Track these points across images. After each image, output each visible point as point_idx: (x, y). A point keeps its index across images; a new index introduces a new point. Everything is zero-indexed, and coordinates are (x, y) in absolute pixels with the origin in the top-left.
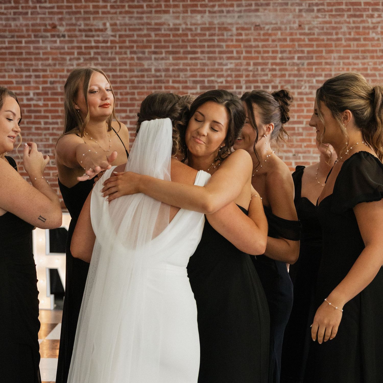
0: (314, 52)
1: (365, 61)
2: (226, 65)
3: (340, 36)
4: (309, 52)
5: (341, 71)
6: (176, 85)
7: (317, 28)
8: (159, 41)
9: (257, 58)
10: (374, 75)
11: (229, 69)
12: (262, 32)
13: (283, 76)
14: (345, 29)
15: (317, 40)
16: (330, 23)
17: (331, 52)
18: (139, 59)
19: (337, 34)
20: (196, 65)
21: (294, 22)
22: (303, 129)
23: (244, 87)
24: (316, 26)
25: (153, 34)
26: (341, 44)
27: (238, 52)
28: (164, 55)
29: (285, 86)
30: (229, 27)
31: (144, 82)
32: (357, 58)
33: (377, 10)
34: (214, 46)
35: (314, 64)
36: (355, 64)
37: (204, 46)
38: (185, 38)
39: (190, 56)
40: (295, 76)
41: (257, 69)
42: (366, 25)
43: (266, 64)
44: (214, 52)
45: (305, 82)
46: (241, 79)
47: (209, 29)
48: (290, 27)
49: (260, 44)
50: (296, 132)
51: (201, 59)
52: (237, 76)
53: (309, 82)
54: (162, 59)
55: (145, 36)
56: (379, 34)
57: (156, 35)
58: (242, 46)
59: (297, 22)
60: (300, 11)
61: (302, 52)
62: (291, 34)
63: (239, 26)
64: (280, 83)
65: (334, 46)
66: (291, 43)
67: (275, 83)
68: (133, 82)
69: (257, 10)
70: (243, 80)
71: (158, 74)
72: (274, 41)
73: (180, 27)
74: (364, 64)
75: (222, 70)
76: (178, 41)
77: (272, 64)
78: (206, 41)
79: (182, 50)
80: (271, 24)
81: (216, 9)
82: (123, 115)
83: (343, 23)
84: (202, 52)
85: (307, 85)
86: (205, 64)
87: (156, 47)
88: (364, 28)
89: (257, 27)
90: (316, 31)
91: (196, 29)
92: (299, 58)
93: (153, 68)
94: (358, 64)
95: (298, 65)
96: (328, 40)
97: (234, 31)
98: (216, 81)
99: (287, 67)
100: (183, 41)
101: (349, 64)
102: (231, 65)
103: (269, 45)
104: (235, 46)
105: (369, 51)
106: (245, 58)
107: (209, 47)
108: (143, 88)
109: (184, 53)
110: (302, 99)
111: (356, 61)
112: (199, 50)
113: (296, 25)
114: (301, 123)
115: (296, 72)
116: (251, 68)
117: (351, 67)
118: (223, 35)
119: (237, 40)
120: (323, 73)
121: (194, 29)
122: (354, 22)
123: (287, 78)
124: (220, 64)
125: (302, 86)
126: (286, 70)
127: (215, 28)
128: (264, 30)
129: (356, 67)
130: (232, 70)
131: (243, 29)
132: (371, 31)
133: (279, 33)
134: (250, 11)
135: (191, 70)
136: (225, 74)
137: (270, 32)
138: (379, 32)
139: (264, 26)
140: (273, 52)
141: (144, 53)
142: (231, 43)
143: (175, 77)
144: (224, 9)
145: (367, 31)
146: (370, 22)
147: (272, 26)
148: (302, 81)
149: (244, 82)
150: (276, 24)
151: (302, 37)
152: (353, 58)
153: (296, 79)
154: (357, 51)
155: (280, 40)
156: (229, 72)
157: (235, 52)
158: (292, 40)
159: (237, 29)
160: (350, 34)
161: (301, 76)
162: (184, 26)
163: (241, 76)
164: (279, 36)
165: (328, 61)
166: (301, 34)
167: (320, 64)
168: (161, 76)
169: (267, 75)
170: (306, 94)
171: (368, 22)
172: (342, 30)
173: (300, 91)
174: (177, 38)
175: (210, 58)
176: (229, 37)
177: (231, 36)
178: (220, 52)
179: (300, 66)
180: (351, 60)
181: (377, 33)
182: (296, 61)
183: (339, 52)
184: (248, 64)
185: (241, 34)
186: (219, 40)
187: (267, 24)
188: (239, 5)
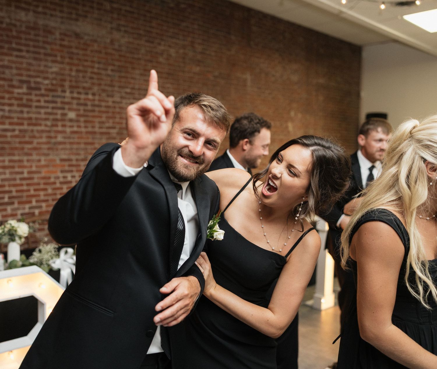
0: (123, 67)
2: (51, 67)
3: (140, 56)
4: (119, 66)
7: (124, 46)
9: (79, 65)
11: (54, 72)
12: (82, 41)
13: (100, 85)
15: (124, 56)
16: (133, 44)
20: (21, 63)
21: (107, 38)
23: (68, 91)
24: (123, 44)
26: (141, 64)
27: (62, 57)
29: (102, 94)
30: (53, 30)
33: (163, 40)
34: (38, 47)
35: (123, 77)
37: (29, 46)
38: (9, 34)
39: (15, 53)
40: (109, 86)
41: (79, 76)
43: (86, 72)
44: (39, 53)
46: (65, 84)
48: (104, 41)
49: (81, 52)
51: (27, 59)
52: (61, 80)
53: (120, 92)
58: (65, 52)
59: (109, 38)
60: (112, 28)
61: (114, 65)
62: (105, 48)
63: (62, 31)
64: (97, 91)
66: (105, 56)
67: (93, 90)
69: (77, 20)
70: (67, 85)
72: (92, 51)
73: (4, 21)
75: (47, 72)
77: (91, 73)
79: (6, 46)
80: (89, 35)
81: (40, 9)
83: (141, 46)
84: (28, 51)
86: (30, 64)
89: (77, 35)
91: (21, 26)
92: (112, 70)
95: (111, 76)
96: (132, 58)
97: (58, 36)
98: (42, 83)
99: (103, 77)
100: (7, 36)
102: (55, 68)
103: (88, 55)
104: (59, 51)
107: (34, 47)
110: (115, 108)
112: (23, 48)
114: (115, 128)
115: (110, 83)
116: (73, 74)
118: (47, 37)
120: (130, 86)
122: (149, 47)
123: (103, 87)
124: (46, 66)
125: (114, 96)
126: (102, 79)
127: (40, 29)
128: (83, 39)
130: (56, 73)
131: (65, 35)
134: (71, 19)
135: (17, 68)
136: (50, 76)
137: (88, 42)
139: (83, 36)
140: (91, 62)
142: (55, 47)
144: (48, 11)
146: (159, 49)
147: (90, 37)
148: (114, 91)
149: (68, 87)
150: (93, 36)
153: (110, 89)
155: (96, 51)
156: (54, 76)
157: (58, 56)
158: (106, 54)
159: (60, 34)
160: (147, 56)
161: (114, 86)
162: (7, 20)
163: (64, 80)
164: (96, 47)
165: (133, 76)
166: (112, 49)
167: (127, 78)
169: (86, 82)
170: (118, 103)
171: (157, 49)
172: (142, 52)
175: (35, 59)
176: (53, 41)
177: (55, 39)
178: (46, 54)
179: (113, 78)
181: (164, 59)
182: (109, 72)
183: (140, 69)
184: (71, 70)
185: (64, 40)
186: (44, 42)
187: (86, 35)
188: (61, 11)
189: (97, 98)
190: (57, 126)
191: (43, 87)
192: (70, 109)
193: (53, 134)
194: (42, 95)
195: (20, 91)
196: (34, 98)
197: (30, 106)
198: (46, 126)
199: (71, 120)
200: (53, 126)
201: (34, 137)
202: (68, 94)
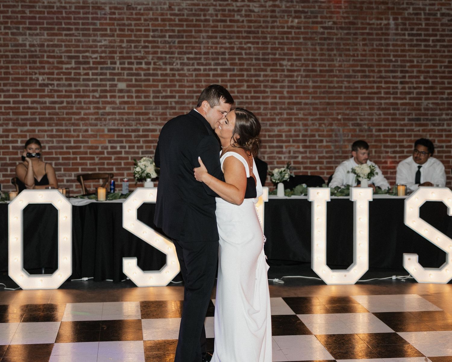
0: (184, 31)
1: (232, 40)
2: (100, 41)
3: (207, 17)
4: (179, 31)
5: (210, 49)
6: (51, 60)
7: (186, 9)
8: (34, 18)
9: (130, 36)
10: (240, 54)
11: (104, 45)
12: (134, 12)
13: (156, 53)
14: (211, 11)
15: (186, 20)
16: (198, 5)
17: (200, 31)
18: (13, 34)
19: (205, 15)
20: (70, 41)
21: (165, 4)
22: (176, 103)
23: (118, 63)
24: (185, 7)
25: (27, 11)
26: (209, 25)
27: (111, 30)
28: (38, 31)
29: (158, 62)
30: (103, 6)
31: (18, 56)
32: (224, 38)
34: (88, 24)
35: (184, 42)
36: (222, 43)
37: (78, 24)
38: (60, 16)
39: (64, 32)
40: (167, 53)
41: (131, 46)
42: (231, 8)
43: (139, 42)
44: (89, 29)
45: (177, 59)
46: (115, 55)
47: (83, 8)
48: (161, 8)
49: (133, 23)
50: (169, 105)
51: (76, 36)
52: (111, 52)
53: (180, 59)
54: (37, 35)
55: (19, 12)
56: (243, 17)
57: (31, 12)
58: (116, 24)
59: (168, 4)
61: (173, 31)
62: (162, 14)
63: (111, 6)
64: (152, 59)
65: (202, 26)
66: (162, 23)
67: (147, 59)
68: (7, 56)
70: (117, 56)
71: (33, 49)
72: (145, 20)
73: (55, 5)
74: (230, 43)
75: (96, 46)
76: (53, 18)
77: (145, 42)
78: (80, 18)
79: (56, 27)
80: (143, 4)
83: (210, 6)
84: (77, 29)
85: (179, 62)
86: (79, 41)
87: (30, 23)
88: (229, 10)
89: (130, 7)
90: (186, 12)
91: (70, 7)
92: (170, 37)
93: (28, 43)
94: (225, 44)
95: (169, 43)
96: (197, 20)
97: (108, 10)
98: (91, 57)
99: (160, 44)
100: (57, 18)
101: (217, 43)
102: (105, 42)
103: (141, 24)
104: (109, 24)
105: (234, 32)
106: (118, 36)
107: (83, 24)
108: (18, 62)
109: (59, 29)
110: (174, 75)
111: (223, 41)
112: (73, 27)
113: (166, 7)
114: (174, 97)
115: (168, 50)
116: (124, 45)
117: (219, 46)
118: (97, 14)
119: (111, 19)
120: (194, 51)
121: (68, 8)
122: (220, 5)
123: (159, 55)
124: (94, 41)
125: (174, 63)
126: (158, 47)
127: (89, 7)
128: (136, 10)
129: (224, 46)
130: (105, 46)
131: (116, 8)
132: (236, 14)
133: (151, 12)
135: (66, 46)
136: (99, 50)
137: (142, 11)
138: (243, 15)
139: (136, 6)
140: (145, 30)
141: (18, 28)
142: (105, 22)
143: (49, 52)
145: (232, 13)
146: (235, 6)
147: (144, 6)
148: (173, 58)
149: (118, 58)
150: (148, 4)
151: (173, 17)
152: (221, 38)
153: (168, 56)
154: (224, 32)
155: (151, 19)
156: (103, 49)
157: (108, 30)
158: (163, 20)
159: (110, 8)
160: (217, 15)
161: (172, 53)
162: (58, 4)
163: (115, 52)
164: (151, 15)
165: (198, 40)
166: (171, 15)
167: (190, 42)
168: (36, 51)
169: (140, 52)
170: (178, 70)
171: (233, 6)
172: (210, 12)
173: (172, 67)
174: (51, 16)
175: (84, 35)
176: (103, 16)
177: (105, 14)
178: (94, 30)
179: (172, 44)
180: (218, 40)
181: (241, 16)
182: (167, 39)
183: (207, 31)
184: (122, 41)
185: (114, 13)
186: (93, 19)
187: (139, 4)
189: (152, 66)
190: (106, 97)
191: (91, 61)
192: (120, 80)
193: (101, 105)
194: (91, 69)
195: (69, 66)
196: (82, 71)
197: (78, 80)
198: (94, 97)
199: (121, 91)
200: (100, 97)
201: (82, 108)
202: (118, 65)
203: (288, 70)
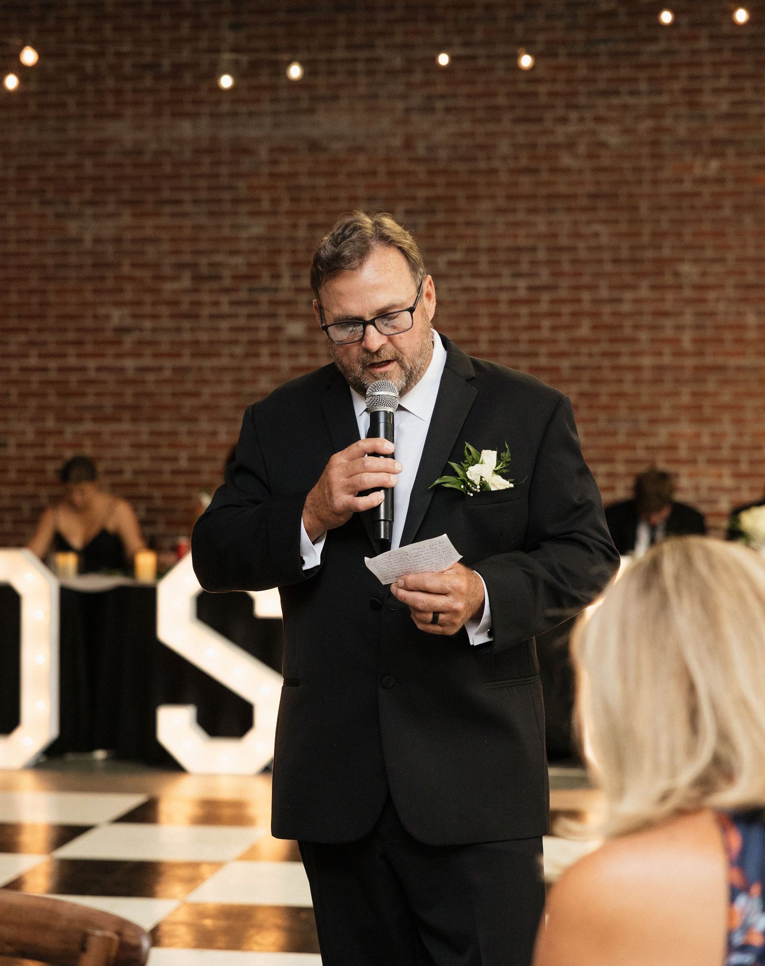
1: (554, 217)
2: (246, 227)
3: (495, 164)
4: (428, 199)
6: (138, 273)
7: (444, 146)
8: (103, 178)
9: (315, 213)
10: (573, 249)
11: (254, 237)
12: (324, 157)
14: (504, 146)
15: (445, 172)
16: (472, 134)
17: (476, 199)
18: (58, 216)
19: (488, 159)
20: (181, 228)
21: (394, 135)
23: (286, 276)
24: (441, 142)
25: (88, 163)
26: (498, 181)
27: (272, 201)
28: (111, 208)
30: (253, 146)
31: (68, 266)
32: (533, 211)
33: (576, 107)
34: (220, 188)
35: (440, 225)
36: (530, 225)
37: (198, 189)
38: (157, 172)
39: (169, 209)
42: (552, 139)
44: (220, 202)
46: (280, 259)
47: (209, 151)
48: (386, 146)
49: (321, 182)
52: (270, 253)
54: (109, 216)
55: (71, 167)
56: (581, 159)
57: (95, 165)
59: (401, 135)
60: (408, 110)
61: (413, 199)
62: (388, 161)
63: (274, 144)
66: (388, 181)
68: (44, 267)
69: (311, 111)
70: (285, 262)
71: (100, 248)
72: (350, 175)
73: (147, 148)
74: (550, 224)
75: (238, 240)
78: (203, 176)
79: (150, 197)
80: (344, 138)
81: (225, 107)
82: (22, 338)
83: (500, 136)
84: (195, 201)
86: (201, 227)
87: (95, 191)
89: (314, 146)
90: (442, 153)
91: (181, 151)
93: (88, 236)
94: (538, 225)
97: (263, 153)
98: (226, 264)
100: (153, 177)
102: (257, 228)
103: (340, 184)
104: (267, 189)
105: (558, 196)
106: (288, 213)
107: (210, 189)
108: (66, 279)
109: (156, 203)
111: (532, 218)
112: (187, 196)
116: (301, 234)
117: (522, 231)
118: (238, 163)
119: (270, 175)
120: (461, 245)
121: (177, 152)
122: (526, 134)
124: (234, 227)
127: (222, 149)
128: (328, 152)
129: (533, 230)
130: (259, 239)
131: (283, 150)
132: (563, 153)
133: (362, 157)
134: (297, 112)
135: (172, 240)
136: (244, 246)
137: (342, 155)
138: (582, 154)
141: (67, 203)
142: (258, 182)
143: (135, 254)
144: (243, 109)
145: (554, 153)
146: (561, 133)
147: (346, 143)
149: (286, 265)
150: (356, 139)
152: (525, 212)
154: (533, 197)
155: (362, 174)
156: (254, 245)
157: (266, 200)
158: (390, 174)
159: (272, 150)
160: (517, 158)
162: (155, 146)
163: (278, 252)
164: (362, 162)
165: (471, 217)
167: (453, 225)
168: (106, 253)
171: (556, 134)
172: (500, 151)
174: (141, 172)
175: (211, 214)
176: (254, 168)
177: (258, 165)
178: (235, 201)
180: (520, 216)
181: (577, 157)
183: (493, 198)
184: (295, 226)
185: (279, 162)
186: (233, 175)
187: (334, 139)
188: (274, 100)
190: (257, 355)
191: (226, 273)
192: (291, 317)
193: (247, 375)
194: (226, 291)
195: (176, 286)
196: (206, 297)
197: (196, 317)
198: (232, 356)
199: (293, 341)
200: (247, 355)
201: (205, 382)
202: (286, 282)
203: (696, 287)
